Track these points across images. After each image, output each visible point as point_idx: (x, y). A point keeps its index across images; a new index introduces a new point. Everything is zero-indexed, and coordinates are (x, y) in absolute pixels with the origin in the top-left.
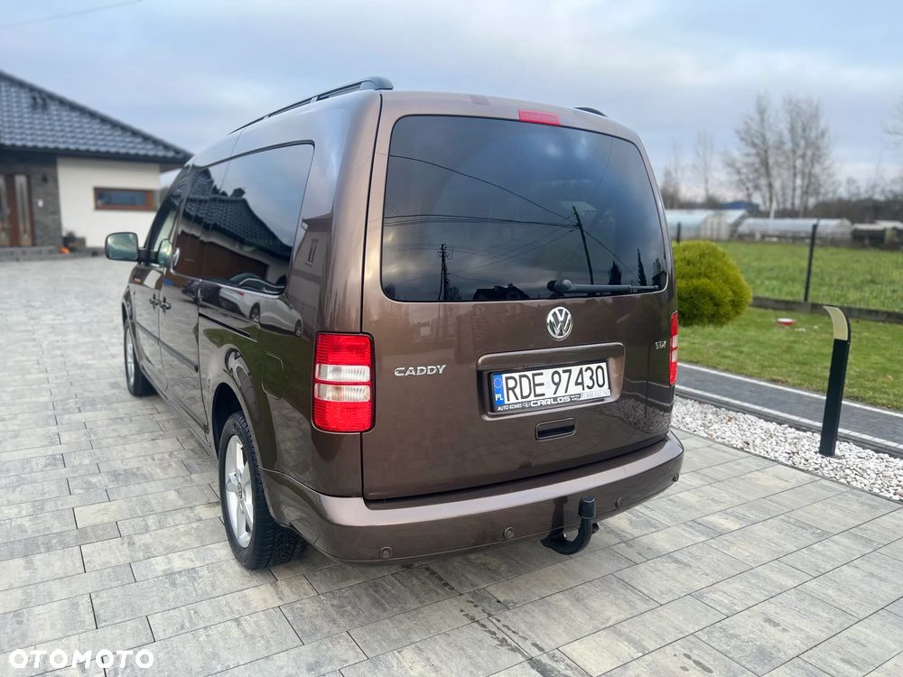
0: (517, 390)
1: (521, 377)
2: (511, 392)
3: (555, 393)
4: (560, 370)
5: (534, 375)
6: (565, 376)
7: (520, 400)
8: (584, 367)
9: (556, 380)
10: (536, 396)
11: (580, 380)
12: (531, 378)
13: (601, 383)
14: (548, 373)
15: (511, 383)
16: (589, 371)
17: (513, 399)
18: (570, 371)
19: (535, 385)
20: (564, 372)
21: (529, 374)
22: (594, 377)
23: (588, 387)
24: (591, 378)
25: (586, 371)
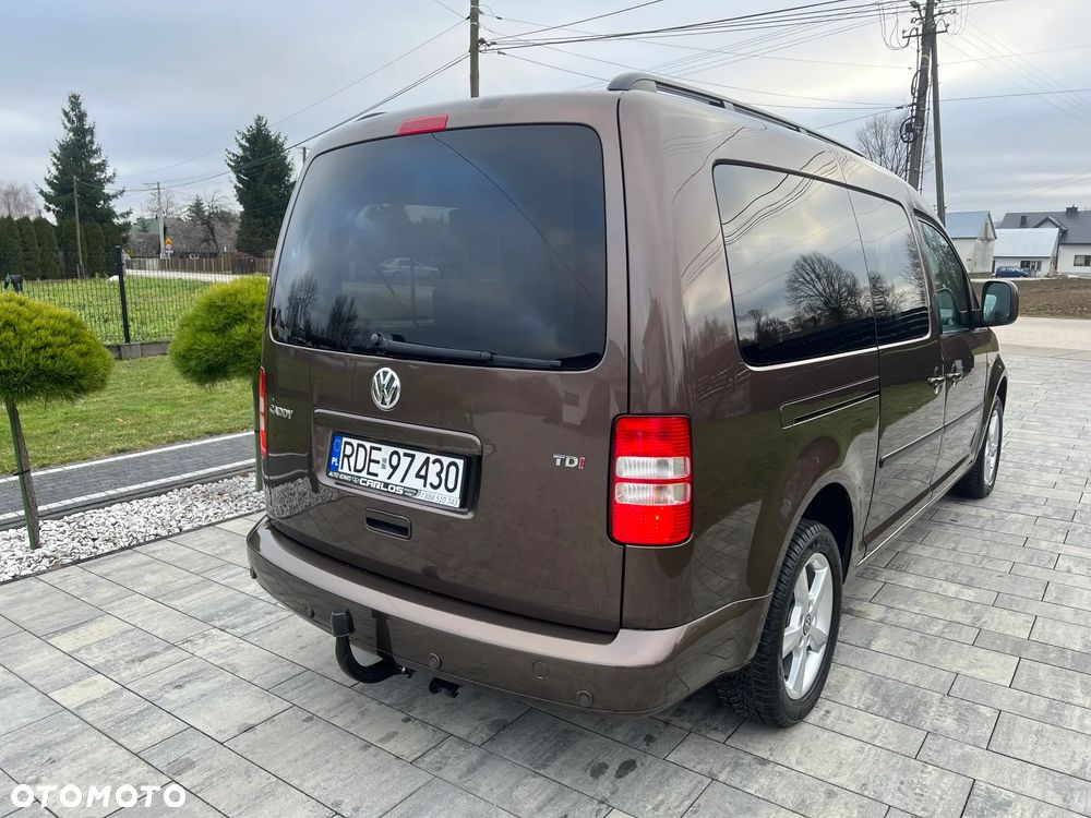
0: (352, 459)
1: (359, 445)
2: (346, 459)
3: (389, 478)
4: (401, 451)
5: (372, 448)
6: (405, 461)
7: (353, 473)
8: (433, 457)
9: (394, 463)
10: (369, 473)
11: (423, 473)
12: (368, 449)
13: (451, 486)
14: (387, 450)
15: (349, 450)
16: (437, 464)
17: (346, 470)
18: (413, 456)
19: (371, 461)
20: (405, 455)
21: (368, 445)
22: (443, 475)
23: (431, 484)
24: (439, 475)
25: (434, 462)
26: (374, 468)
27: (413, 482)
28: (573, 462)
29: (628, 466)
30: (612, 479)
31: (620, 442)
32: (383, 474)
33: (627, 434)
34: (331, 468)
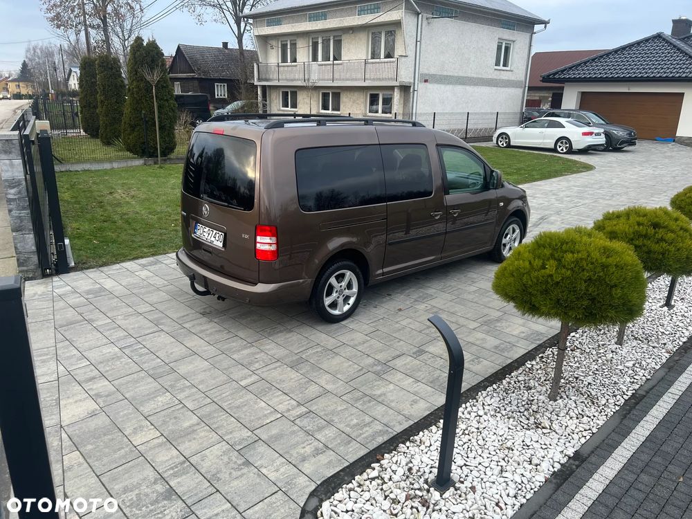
0: (200, 231)
1: (201, 227)
2: (198, 230)
3: (207, 237)
4: (211, 229)
6: (211, 232)
7: (199, 235)
8: (217, 232)
9: (209, 233)
10: (203, 235)
11: (215, 236)
12: (203, 228)
13: (221, 241)
14: (207, 229)
15: (199, 228)
16: (218, 234)
18: (213, 231)
19: (204, 231)
22: (219, 237)
23: (217, 240)
26: (205, 234)
27: (213, 239)
28: (247, 236)
29: (259, 239)
30: (255, 242)
31: (259, 231)
32: (206, 235)
33: (261, 230)
34: (195, 233)
